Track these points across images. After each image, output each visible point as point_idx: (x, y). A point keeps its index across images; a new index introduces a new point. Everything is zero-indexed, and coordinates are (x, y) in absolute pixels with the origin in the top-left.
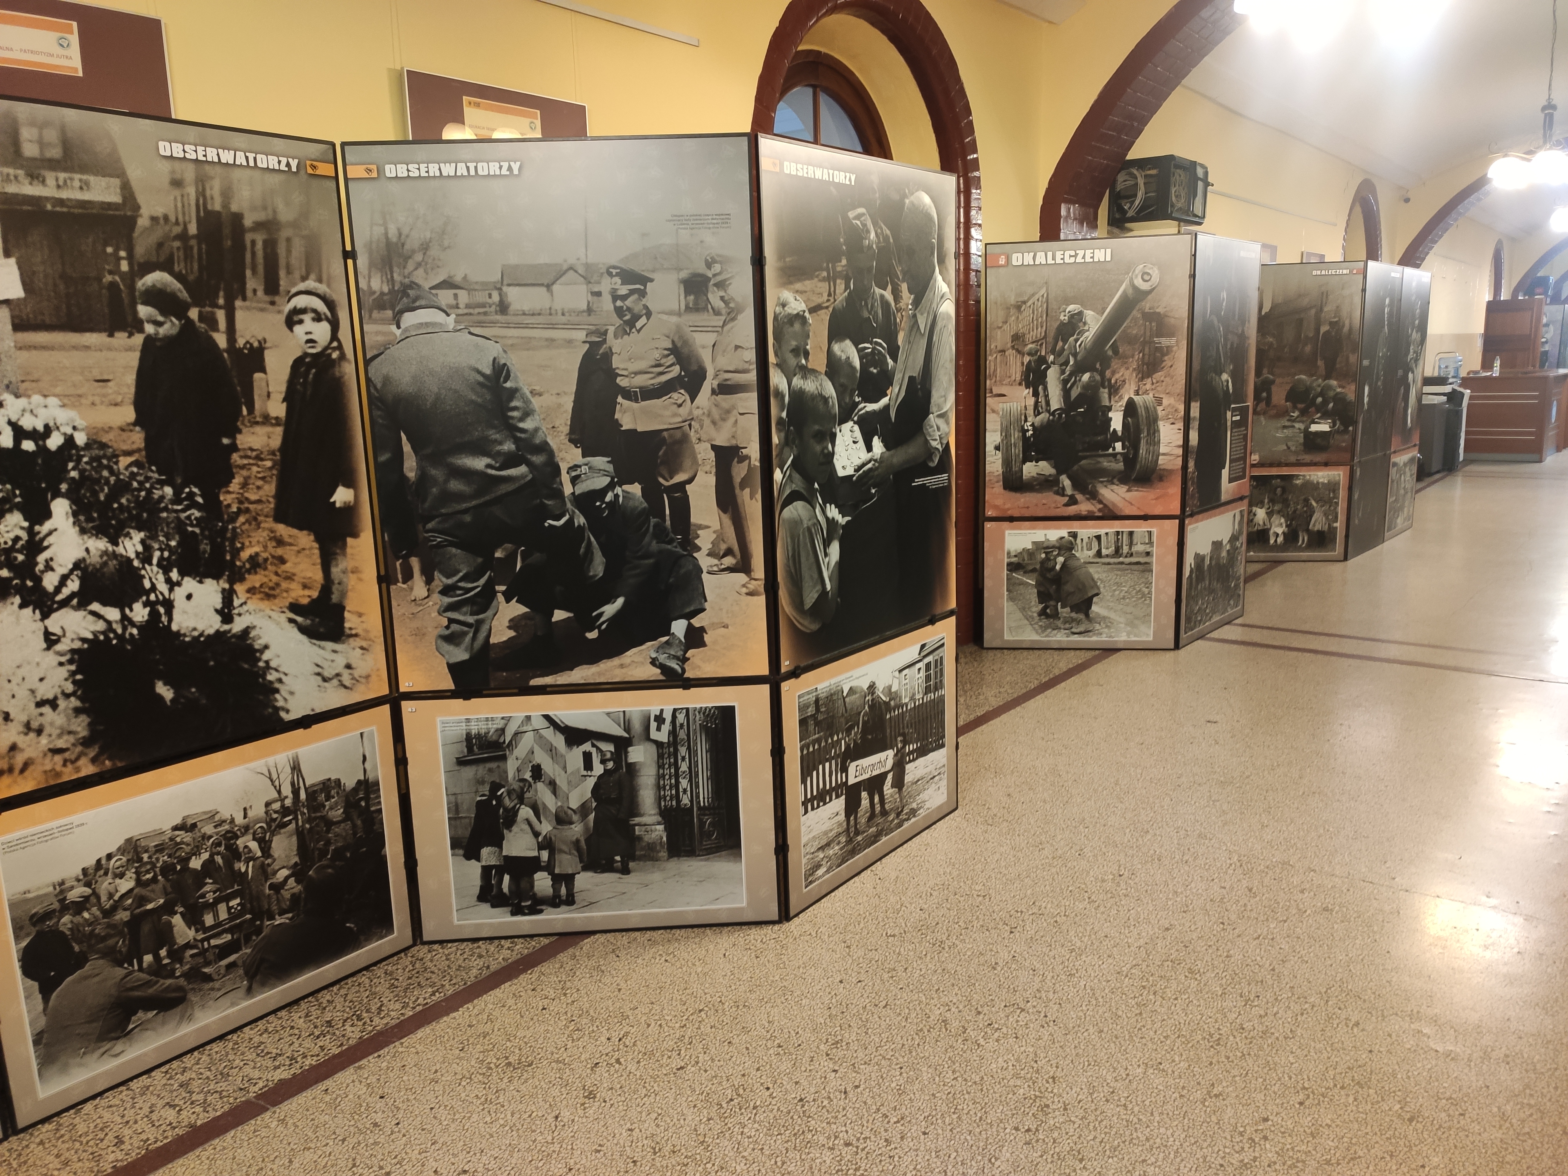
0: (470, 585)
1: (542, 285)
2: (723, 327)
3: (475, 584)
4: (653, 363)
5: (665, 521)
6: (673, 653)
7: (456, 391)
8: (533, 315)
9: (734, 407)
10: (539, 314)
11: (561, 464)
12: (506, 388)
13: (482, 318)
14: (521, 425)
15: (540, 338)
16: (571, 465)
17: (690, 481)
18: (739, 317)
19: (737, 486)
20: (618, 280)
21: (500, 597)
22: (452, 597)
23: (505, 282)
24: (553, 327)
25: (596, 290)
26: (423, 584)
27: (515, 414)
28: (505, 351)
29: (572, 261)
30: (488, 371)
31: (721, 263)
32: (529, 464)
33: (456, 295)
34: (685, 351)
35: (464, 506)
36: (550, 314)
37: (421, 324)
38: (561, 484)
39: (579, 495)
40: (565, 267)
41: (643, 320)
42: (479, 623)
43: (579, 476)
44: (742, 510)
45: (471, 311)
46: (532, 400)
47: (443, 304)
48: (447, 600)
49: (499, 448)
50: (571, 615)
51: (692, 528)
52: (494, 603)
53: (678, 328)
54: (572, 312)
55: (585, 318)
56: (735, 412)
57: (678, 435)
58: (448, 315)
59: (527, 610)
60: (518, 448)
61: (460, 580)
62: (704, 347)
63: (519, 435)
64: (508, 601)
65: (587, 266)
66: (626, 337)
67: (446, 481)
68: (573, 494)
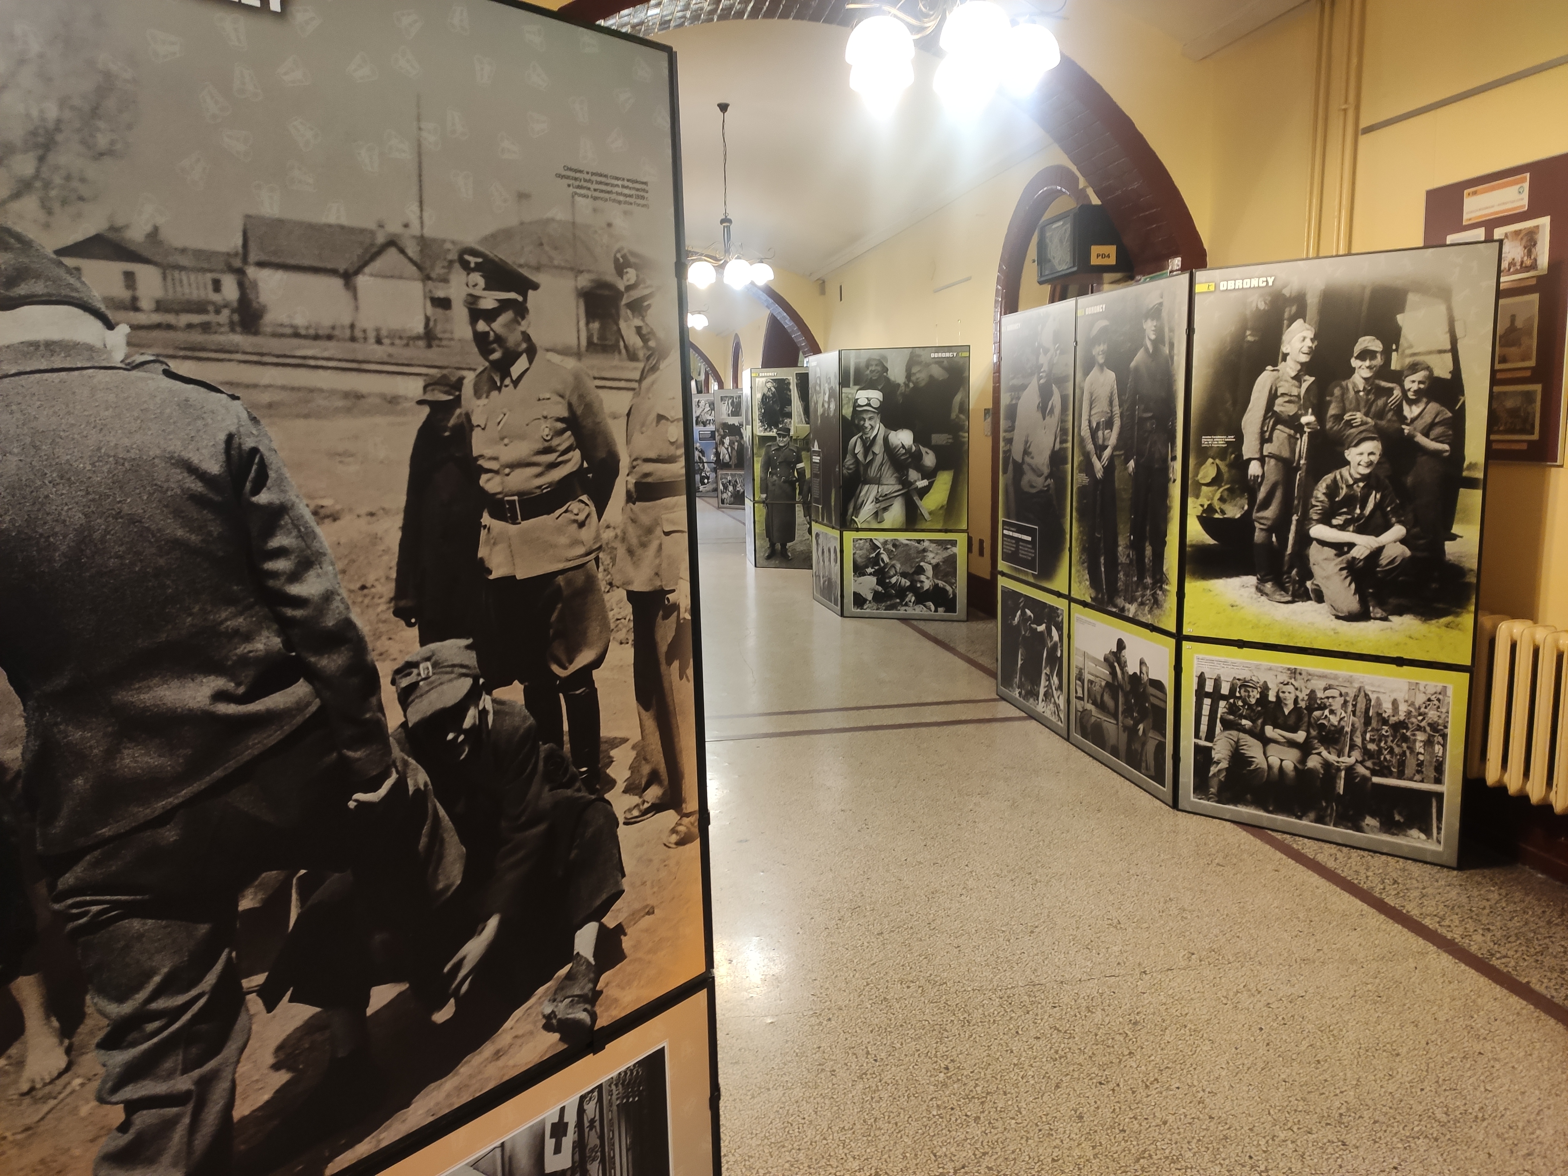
0: (181, 1000)
1: (333, 272)
2: (640, 381)
3: (193, 993)
4: (539, 446)
5: (561, 744)
6: (577, 992)
7: (133, 520)
8: (316, 337)
9: (656, 522)
10: (330, 337)
11: (379, 665)
12: (258, 506)
13: (197, 337)
14: (295, 589)
15: (333, 392)
16: (397, 666)
17: (597, 662)
18: (662, 366)
19: (663, 659)
20: (478, 278)
21: (254, 1003)
22: (133, 1044)
23: (253, 257)
24: (357, 366)
25: (440, 294)
26: (53, 1040)
27: (281, 565)
28: (254, 420)
29: (394, 227)
30: (214, 467)
31: (636, 267)
32: (313, 676)
33: (130, 278)
34: (588, 423)
35: (161, 805)
36: (353, 339)
37: (35, 345)
38: (381, 708)
39: (417, 725)
40: (380, 239)
41: (521, 364)
42: (205, 1084)
43: (414, 686)
44: (669, 699)
45: (170, 318)
46: (318, 530)
47: (96, 295)
48: (120, 1058)
49: (243, 649)
50: (403, 987)
51: (603, 747)
52: (242, 1020)
53: (578, 379)
54: (396, 336)
55: (418, 352)
56: (658, 532)
57: (579, 578)
58: (110, 326)
59: (318, 1009)
60: (288, 644)
61: (155, 996)
62: (615, 417)
63: (290, 612)
64: (270, 1006)
65: (423, 242)
66: (495, 393)
67: (112, 753)
68: (404, 725)
